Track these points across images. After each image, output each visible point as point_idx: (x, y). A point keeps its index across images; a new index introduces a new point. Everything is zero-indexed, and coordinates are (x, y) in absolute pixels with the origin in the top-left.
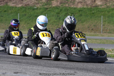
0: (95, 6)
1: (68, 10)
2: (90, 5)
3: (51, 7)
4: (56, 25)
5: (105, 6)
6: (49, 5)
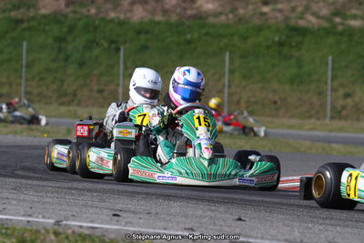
0: (194, 17)
1: (96, 28)
2: (178, 11)
3: (33, 18)
4: (53, 82)
5: (231, 16)
6: (28, 9)
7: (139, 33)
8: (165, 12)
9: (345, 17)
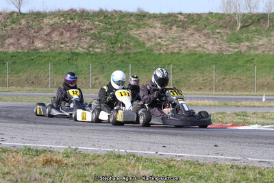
2: (27, 48)
5: (48, 49)
7: (12, 57)
8: (22, 48)
9: (94, 48)
